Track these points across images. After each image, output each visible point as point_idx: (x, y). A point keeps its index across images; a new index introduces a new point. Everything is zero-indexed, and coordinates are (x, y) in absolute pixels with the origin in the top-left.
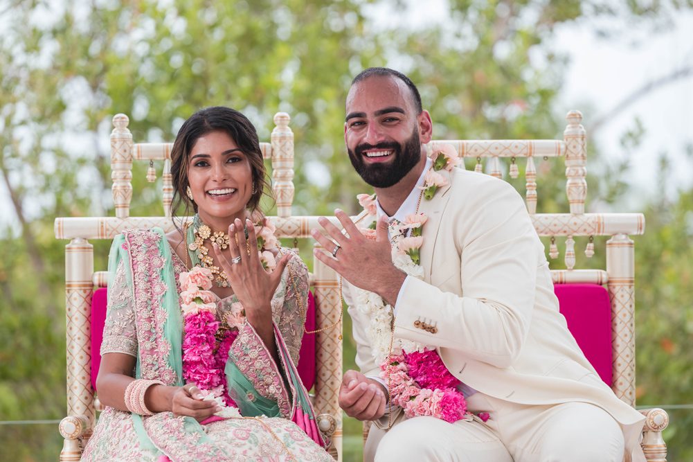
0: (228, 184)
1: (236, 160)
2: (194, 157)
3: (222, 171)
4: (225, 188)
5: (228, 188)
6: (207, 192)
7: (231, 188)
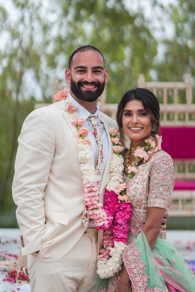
0: (139, 125)
1: (144, 115)
2: (125, 111)
3: (137, 119)
4: (137, 127)
5: (139, 127)
6: (130, 128)
7: (140, 127)
